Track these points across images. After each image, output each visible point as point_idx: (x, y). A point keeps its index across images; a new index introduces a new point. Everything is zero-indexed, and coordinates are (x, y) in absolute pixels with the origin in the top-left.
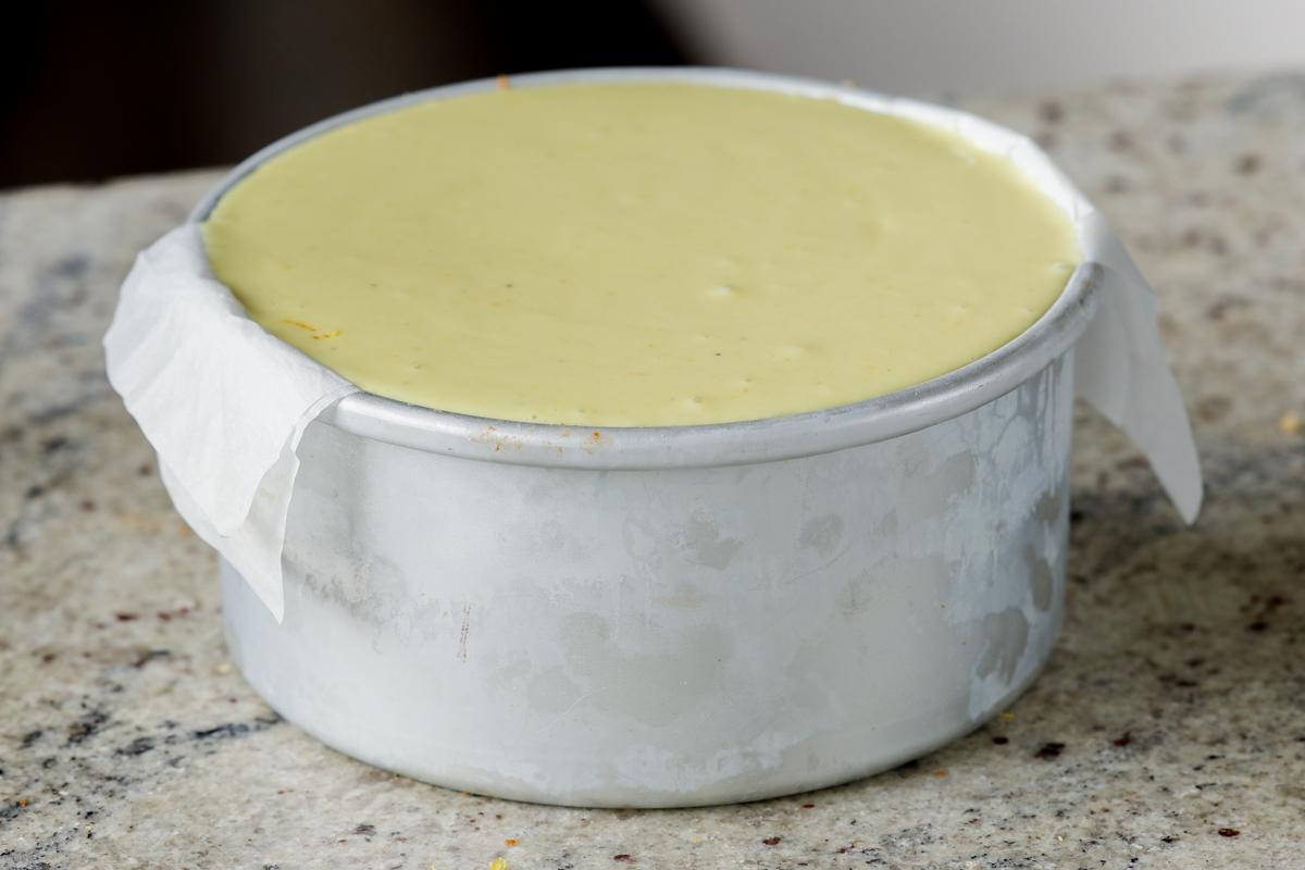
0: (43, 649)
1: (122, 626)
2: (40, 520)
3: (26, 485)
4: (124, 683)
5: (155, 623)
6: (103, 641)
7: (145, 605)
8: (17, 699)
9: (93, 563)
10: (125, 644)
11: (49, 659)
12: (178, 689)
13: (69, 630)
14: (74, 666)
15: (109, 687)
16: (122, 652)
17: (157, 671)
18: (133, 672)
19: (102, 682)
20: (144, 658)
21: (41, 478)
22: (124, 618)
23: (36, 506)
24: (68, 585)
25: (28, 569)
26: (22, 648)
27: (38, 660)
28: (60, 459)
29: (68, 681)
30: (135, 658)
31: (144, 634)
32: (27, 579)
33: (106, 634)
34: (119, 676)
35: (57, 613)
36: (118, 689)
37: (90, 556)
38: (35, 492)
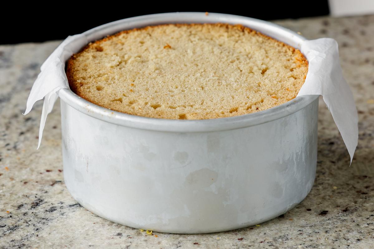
0: (24, 180)
1: (47, 173)
2: (23, 142)
3: (19, 131)
4: (48, 191)
5: (58, 172)
6: (42, 177)
7: (54, 167)
8: (16, 195)
9: (39, 155)
10: (49, 179)
11: (25, 183)
12: (64, 192)
13: (32, 175)
14: (33, 185)
15: (44, 191)
16: (48, 181)
17: (57, 187)
18: (51, 187)
19: (41, 190)
20: (54, 183)
21: (24, 129)
22: (48, 171)
23: (22, 137)
24: (31, 161)
25: (19, 156)
26: (17, 180)
27: (22, 183)
28: (29, 123)
29: (31, 190)
30: (51, 183)
31: (54, 176)
32: (19, 159)
33: (43, 176)
34: (46, 188)
35: (28, 169)
36: (46, 192)
37: (38, 152)
38: (22, 133)
